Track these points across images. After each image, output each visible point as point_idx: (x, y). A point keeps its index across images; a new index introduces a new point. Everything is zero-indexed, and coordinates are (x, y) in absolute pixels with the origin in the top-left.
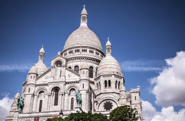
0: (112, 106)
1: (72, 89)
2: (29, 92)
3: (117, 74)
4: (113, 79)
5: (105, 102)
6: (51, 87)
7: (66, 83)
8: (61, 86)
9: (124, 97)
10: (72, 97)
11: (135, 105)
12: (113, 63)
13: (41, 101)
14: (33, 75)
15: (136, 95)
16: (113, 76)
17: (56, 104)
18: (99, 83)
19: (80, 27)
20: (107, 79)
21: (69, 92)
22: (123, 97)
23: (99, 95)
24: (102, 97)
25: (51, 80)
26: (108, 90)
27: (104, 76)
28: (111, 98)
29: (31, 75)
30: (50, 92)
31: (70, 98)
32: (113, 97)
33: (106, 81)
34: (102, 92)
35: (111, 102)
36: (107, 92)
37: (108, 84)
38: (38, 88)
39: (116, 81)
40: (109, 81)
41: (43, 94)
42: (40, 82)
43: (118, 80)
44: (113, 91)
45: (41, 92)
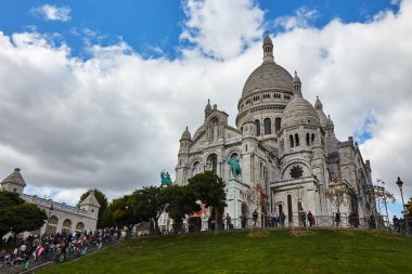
0: (303, 172)
3: (308, 123)
4: (302, 132)
5: (291, 167)
6: (206, 154)
7: (226, 147)
8: (218, 151)
14: (184, 142)
16: (302, 127)
20: (293, 133)
22: (316, 156)
23: (283, 157)
24: (287, 161)
25: (206, 144)
26: (295, 149)
27: (288, 128)
28: (300, 161)
30: (206, 161)
32: (303, 158)
33: (291, 136)
34: (287, 153)
35: (301, 165)
36: (294, 151)
37: (295, 140)
38: (191, 158)
39: (308, 134)
40: (297, 135)
41: (198, 165)
42: (194, 149)
43: (311, 132)
44: (302, 150)
45: (196, 163)
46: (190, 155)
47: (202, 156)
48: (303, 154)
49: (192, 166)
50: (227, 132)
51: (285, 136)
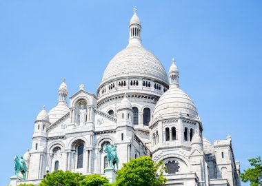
0: (179, 167)
1: (104, 143)
2: (36, 149)
3: (187, 117)
5: (166, 162)
6: (70, 140)
7: (96, 133)
9: (199, 154)
11: (222, 166)
12: (180, 100)
13: (57, 162)
14: (41, 124)
15: (223, 150)
16: (180, 121)
17: (80, 165)
18: (157, 132)
19: (128, 46)
20: (170, 126)
21: (100, 147)
22: (196, 153)
23: (156, 151)
24: (162, 155)
25: (71, 129)
26: (171, 143)
27: (164, 121)
28: (177, 156)
29: (39, 123)
30: (70, 148)
31: (103, 156)
32: (180, 153)
33: (167, 130)
34: (161, 146)
35: (177, 161)
36: (170, 146)
37: (171, 133)
38: (50, 142)
39: (186, 129)
40: (174, 129)
41: (59, 151)
42: (54, 133)
43: (189, 127)
44: (180, 145)
45: (56, 149)
46: (48, 139)
47: (63, 141)
48: (181, 149)
49: (51, 152)
50: (98, 117)
51: (160, 129)
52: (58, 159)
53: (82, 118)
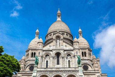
0: (88, 68)
1: (68, 55)
2: (39, 54)
4: (87, 51)
5: (83, 65)
7: (65, 50)
10: (69, 60)
13: (47, 61)
17: (58, 63)
21: (66, 56)
26: (85, 58)
27: (81, 49)
28: (87, 63)
29: (40, 43)
30: (54, 55)
31: (68, 60)
33: (83, 52)
35: (87, 65)
38: (44, 52)
39: (89, 53)
40: (85, 52)
41: (48, 56)
42: (46, 48)
44: (88, 59)
45: (47, 55)
48: (89, 61)
52: (48, 60)
53: (58, 43)
